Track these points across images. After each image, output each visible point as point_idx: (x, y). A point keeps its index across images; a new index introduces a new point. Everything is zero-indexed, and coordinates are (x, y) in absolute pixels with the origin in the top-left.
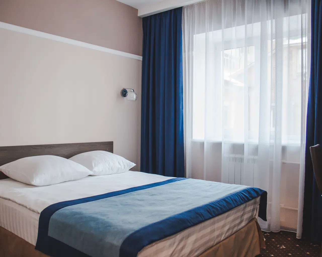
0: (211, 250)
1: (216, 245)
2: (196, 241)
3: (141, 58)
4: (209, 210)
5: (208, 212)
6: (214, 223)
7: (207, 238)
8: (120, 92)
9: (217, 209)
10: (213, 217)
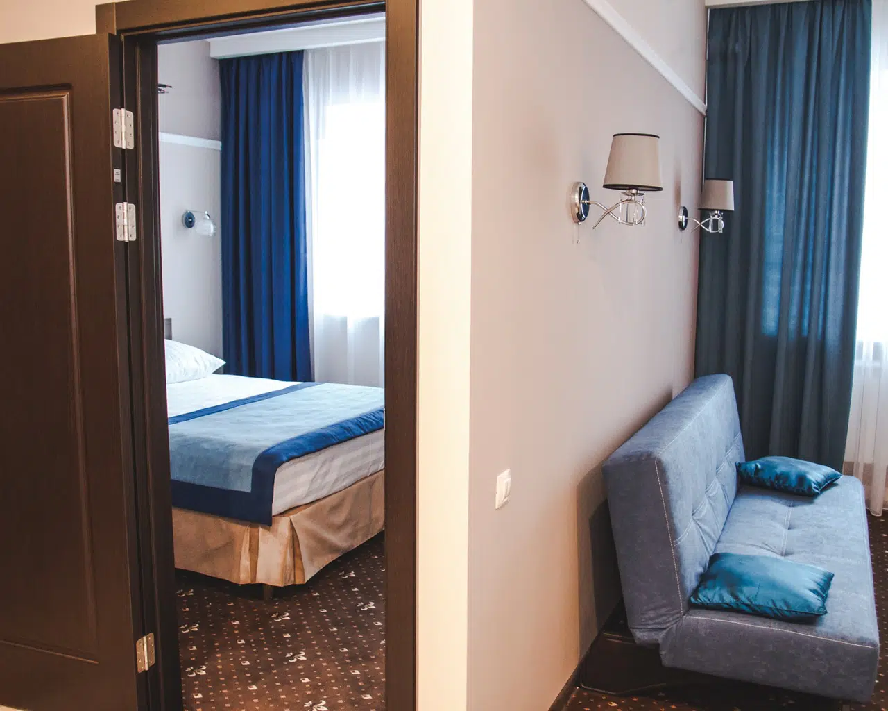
0: (365, 481)
1: (371, 475)
2: (343, 466)
3: (218, 145)
4: (359, 423)
5: (359, 426)
6: (367, 444)
7: (358, 464)
8: (180, 219)
9: (371, 423)
10: (367, 433)
